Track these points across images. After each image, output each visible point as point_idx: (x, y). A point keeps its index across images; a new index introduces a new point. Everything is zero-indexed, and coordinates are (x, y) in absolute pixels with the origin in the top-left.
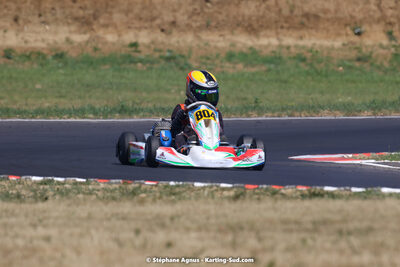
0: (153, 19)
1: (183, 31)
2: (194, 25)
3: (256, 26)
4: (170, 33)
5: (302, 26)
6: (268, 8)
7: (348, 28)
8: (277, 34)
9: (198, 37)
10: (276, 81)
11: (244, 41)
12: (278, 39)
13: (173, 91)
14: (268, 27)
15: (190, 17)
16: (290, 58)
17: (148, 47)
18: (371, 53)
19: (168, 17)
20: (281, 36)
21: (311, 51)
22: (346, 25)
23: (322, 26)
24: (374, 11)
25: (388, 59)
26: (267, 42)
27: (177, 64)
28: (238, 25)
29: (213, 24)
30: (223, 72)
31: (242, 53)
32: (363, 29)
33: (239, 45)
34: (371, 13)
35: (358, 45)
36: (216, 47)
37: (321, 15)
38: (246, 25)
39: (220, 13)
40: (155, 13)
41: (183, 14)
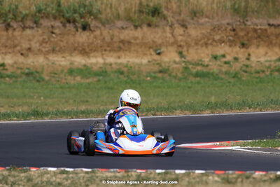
0: (15, 46)
1: (36, 54)
2: (44, 50)
3: (87, 50)
4: (27, 56)
5: (120, 49)
6: (95, 37)
7: (151, 50)
8: (102, 54)
9: (47, 58)
10: (105, 88)
11: (79, 60)
12: (103, 58)
13: (35, 97)
14: (95, 51)
15: (41, 45)
16: (112, 72)
17: (12, 66)
18: (169, 67)
19: (25, 45)
20: (105, 56)
21: (126, 66)
22: (150, 48)
23: (133, 48)
24: (170, 38)
25: (181, 71)
26: (96, 61)
27: (35, 78)
28: (75, 50)
29: (57, 49)
30: (67, 83)
31: (78, 69)
32: (162, 50)
33: (76, 64)
34: (168, 39)
35: (159, 62)
36: (60, 65)
37: (133, 41)
38: (80, 49)
39: (62, 41)
40: (16, 42)
41: (36, 43)
